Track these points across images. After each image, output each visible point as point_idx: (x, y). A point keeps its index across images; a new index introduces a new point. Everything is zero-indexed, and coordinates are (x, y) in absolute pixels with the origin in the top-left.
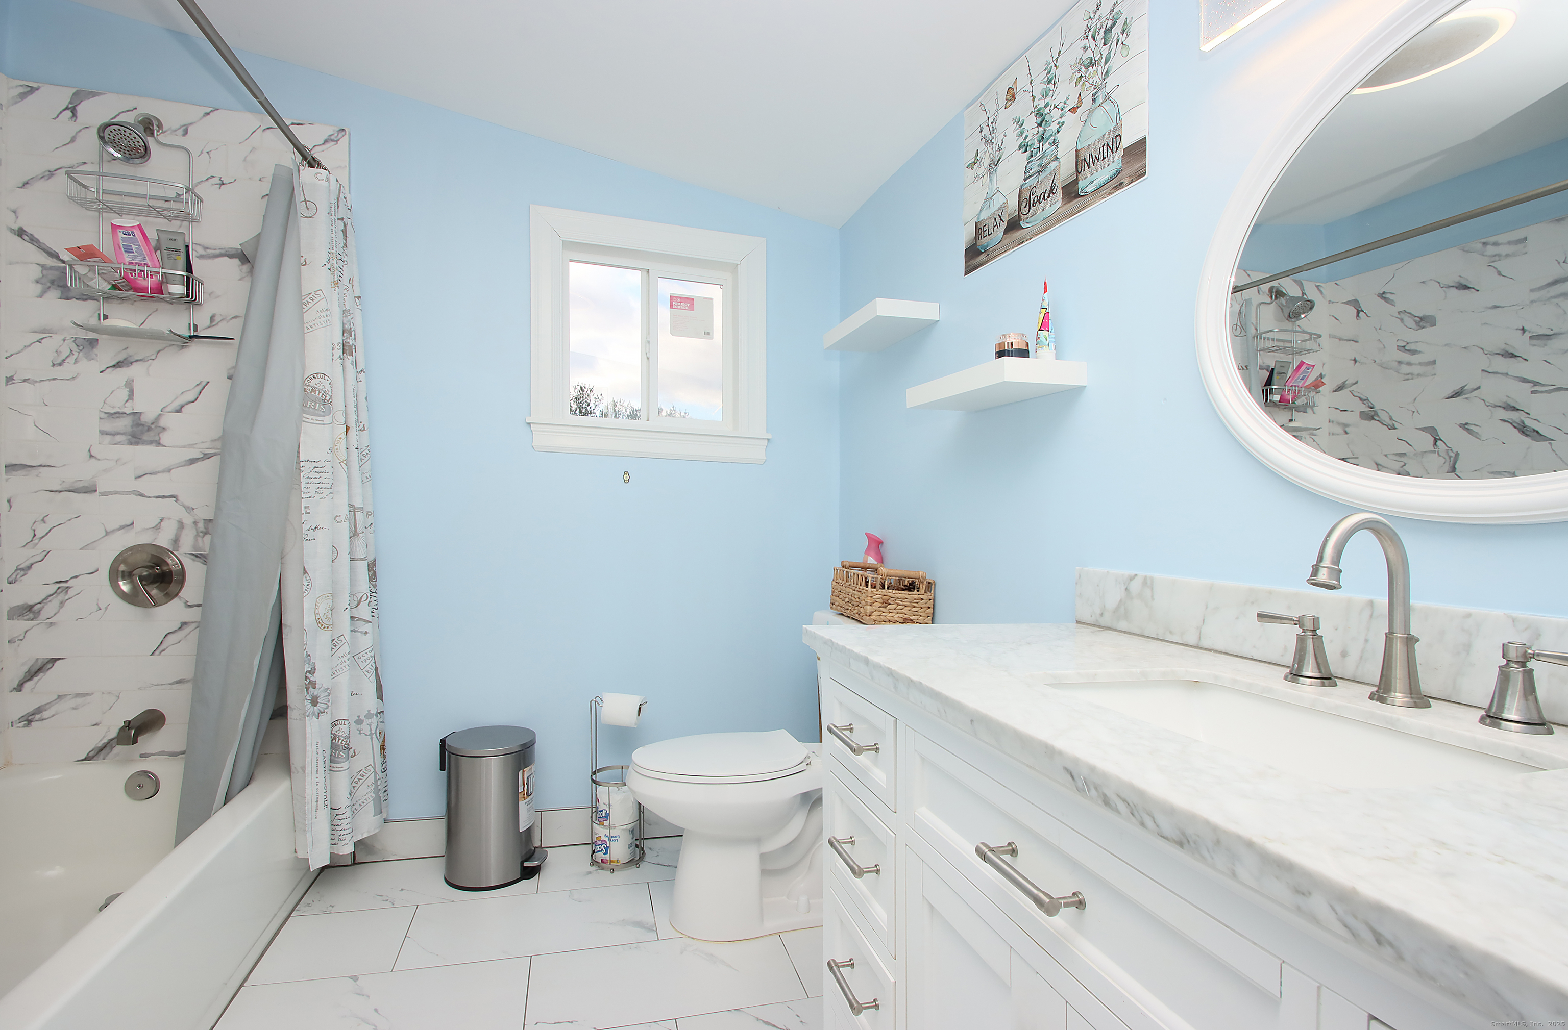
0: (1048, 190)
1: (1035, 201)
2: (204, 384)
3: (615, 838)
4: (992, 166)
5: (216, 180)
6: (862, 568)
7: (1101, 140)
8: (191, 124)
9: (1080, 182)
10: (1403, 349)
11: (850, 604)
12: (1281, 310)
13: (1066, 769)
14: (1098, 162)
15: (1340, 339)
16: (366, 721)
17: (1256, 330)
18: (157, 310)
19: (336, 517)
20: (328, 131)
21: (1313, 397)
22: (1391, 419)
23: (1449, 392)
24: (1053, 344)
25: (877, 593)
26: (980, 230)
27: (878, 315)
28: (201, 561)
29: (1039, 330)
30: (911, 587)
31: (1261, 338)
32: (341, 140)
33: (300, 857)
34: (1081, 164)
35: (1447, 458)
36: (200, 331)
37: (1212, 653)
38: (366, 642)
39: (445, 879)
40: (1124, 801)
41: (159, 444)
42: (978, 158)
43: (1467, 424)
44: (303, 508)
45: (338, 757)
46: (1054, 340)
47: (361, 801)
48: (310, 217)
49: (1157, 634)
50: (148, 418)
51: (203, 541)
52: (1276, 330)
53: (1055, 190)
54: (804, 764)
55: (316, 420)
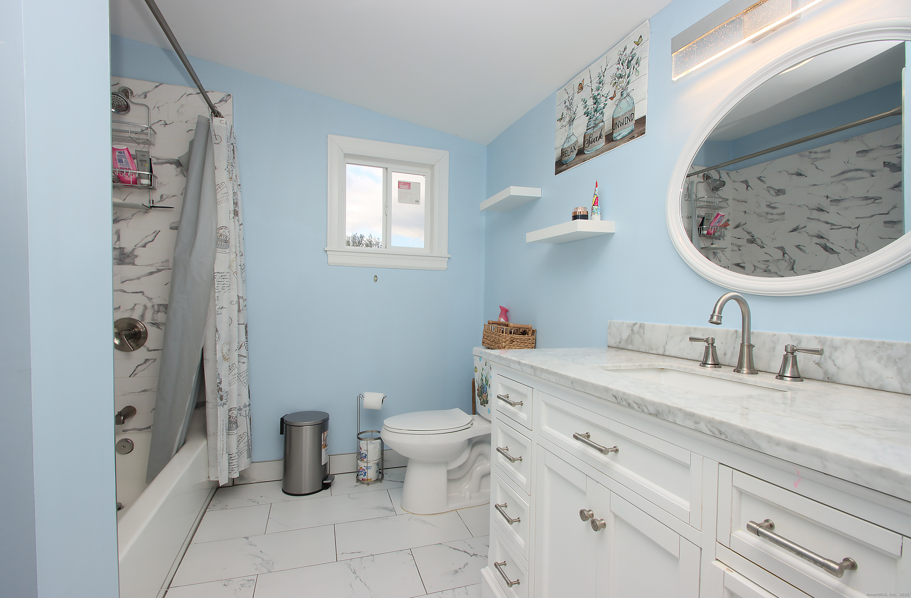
0: (599, 136)
1: (592, 141)
2: (157, 232)
3: (369, 468)
4: (571, 121)
5: (163, 122)
6: (498, 324)
7: (625, 114)
8: (148, 92)
9: (614, 134)
10: (769, 206)
11: (493, 343)
12: (708, 186)
13: (613, 395)
14: (623, 125)
15: (738, 201)
16: (244, 409)
17: (696, 196)
18: (132, 193)
19: (231, 302)
20: (222, 95)
21: (724, 231)
22: (762, 242)
23: (791, 229)
24: (599, 212)
25: (508, 336)
26: (563, 153)
27: (511, 194)
28: (156, 326)
29: (593, 205)
30: (524, 333)
31: (698, 201)
32: (228, 101)
33: (211, 480)
34: (615, 125)
35: (789, 263)
36: (155, 204)
37: (670, 357)
38: (244, 367)
39: (282, 489)
40: (636, 403)
41: (134, 264)
42: (563, 116)
43: (799, 245)
44: (216, 298)
45: (232, 427)
46: (600, 210)
47: (241, 451)
48: (218, 144)
49: (646, 350)
50: (128, 250)
51: (157, 315)
52: (706, 197)
53: (602, 136)
54: (470, 424)
55: (222, 251)
